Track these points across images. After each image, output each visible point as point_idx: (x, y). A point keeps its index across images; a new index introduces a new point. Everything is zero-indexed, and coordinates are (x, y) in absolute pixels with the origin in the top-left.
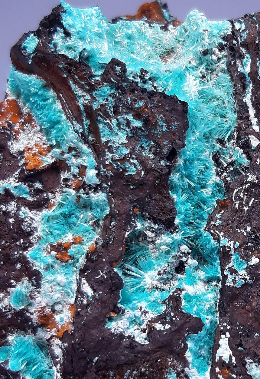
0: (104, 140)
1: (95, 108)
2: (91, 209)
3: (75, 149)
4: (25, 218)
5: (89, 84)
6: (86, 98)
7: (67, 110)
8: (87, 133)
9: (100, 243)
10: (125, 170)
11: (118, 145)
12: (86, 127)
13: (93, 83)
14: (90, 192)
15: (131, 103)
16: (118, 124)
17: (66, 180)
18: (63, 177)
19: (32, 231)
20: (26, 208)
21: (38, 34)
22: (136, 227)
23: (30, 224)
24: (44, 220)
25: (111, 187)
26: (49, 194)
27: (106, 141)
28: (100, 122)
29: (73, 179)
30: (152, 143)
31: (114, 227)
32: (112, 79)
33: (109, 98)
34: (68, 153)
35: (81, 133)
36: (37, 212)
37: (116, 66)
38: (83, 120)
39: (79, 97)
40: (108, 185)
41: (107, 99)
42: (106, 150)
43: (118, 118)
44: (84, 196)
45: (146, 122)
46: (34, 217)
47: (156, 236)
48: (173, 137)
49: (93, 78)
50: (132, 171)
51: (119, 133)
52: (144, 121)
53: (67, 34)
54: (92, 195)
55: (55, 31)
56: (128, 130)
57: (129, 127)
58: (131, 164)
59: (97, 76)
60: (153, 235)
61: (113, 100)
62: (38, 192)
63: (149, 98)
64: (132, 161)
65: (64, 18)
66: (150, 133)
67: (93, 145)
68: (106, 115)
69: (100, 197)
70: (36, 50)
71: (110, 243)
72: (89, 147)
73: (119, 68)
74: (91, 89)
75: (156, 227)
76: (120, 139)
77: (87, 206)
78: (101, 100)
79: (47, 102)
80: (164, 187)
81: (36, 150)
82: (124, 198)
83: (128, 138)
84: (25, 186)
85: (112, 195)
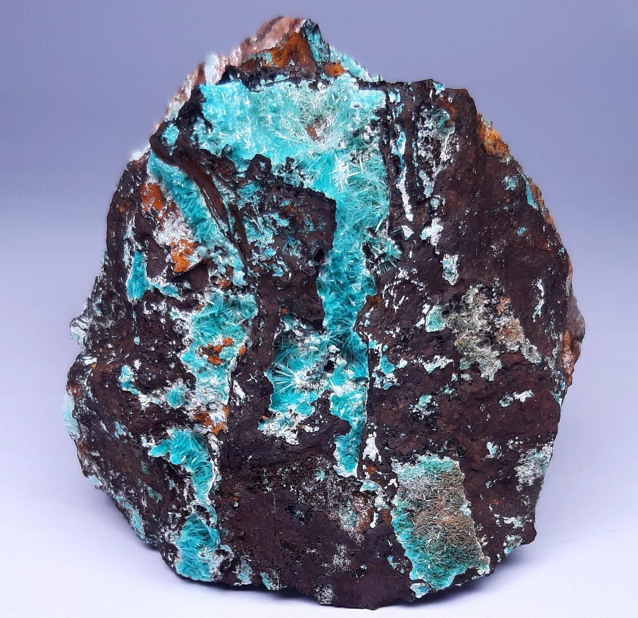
0: (250, 240)
1: (240, 207)
2: (240, 308)
3: (221, 248)
4: (176, 320)
5: (234, 182)
6: (231, 196)
7: (211, 208)
8: (232, 232)
9: (250, 344)
10: (272, 271)
11: (264, 247)
12: (231, 226)
13: (237, 182)
14: (238, 293)
15: (277, 202)
16: (265, 223)
17: (214, 278)
18: (210, 275)
19: (183, 333)
20: (176, 309)
21: (177, 123)
22: (285, 328)
23: (182, 327)
24: (194, 322)
25: (259, 287)
26: (198, 295)
27: (252, 241)
28: (246, 221)
29: (220, 277)
30: (299, 242)
31: (263, 327)
32: (256, 176)
33: (254, 197)
34: (215, 252)
35: (227, 232)
36: (188, 313)
37: (261, 163)
38: (228, 219)
39: (224, 195)
40: (256, 286)
41: (252, 197)
42: (253, 251)
43: (264, 216)
44: (232, 297)
45: (293, 222)
46: (185, 319)
47: (304, 335)
48: (321, 238)
49: (237, 175)
50: (279, 273)
51: (265, 232)
52: (290, 220)
53: (208, 125)
54: (240, 296)
55: (196, 121)
56: (274, 229)
57: (275, 226)
58: (278, 265)
59: (241, 173)
60: (302, 334)
61: (258, 199)
62: (186, 292)
63: (296, 196)
64: (279, 263)
65: (204, 108)
66: (297, 232)
67: (238, 243)
68: (252, 214)
69: (248, 298)
70: (177, 142)
71: (260, 345)
72: (235, 246)
73: (263, 164)
74: (235, 187)
75: (304, 327)
76: (266, 240)
77: (235, 305)
78: (246, 198)
79: (190, 197)
80: (312, 287)
81: (182, 248)
82: (272, 298)
83: (275, 237)
84: (174, 286)
85: (259, 296)
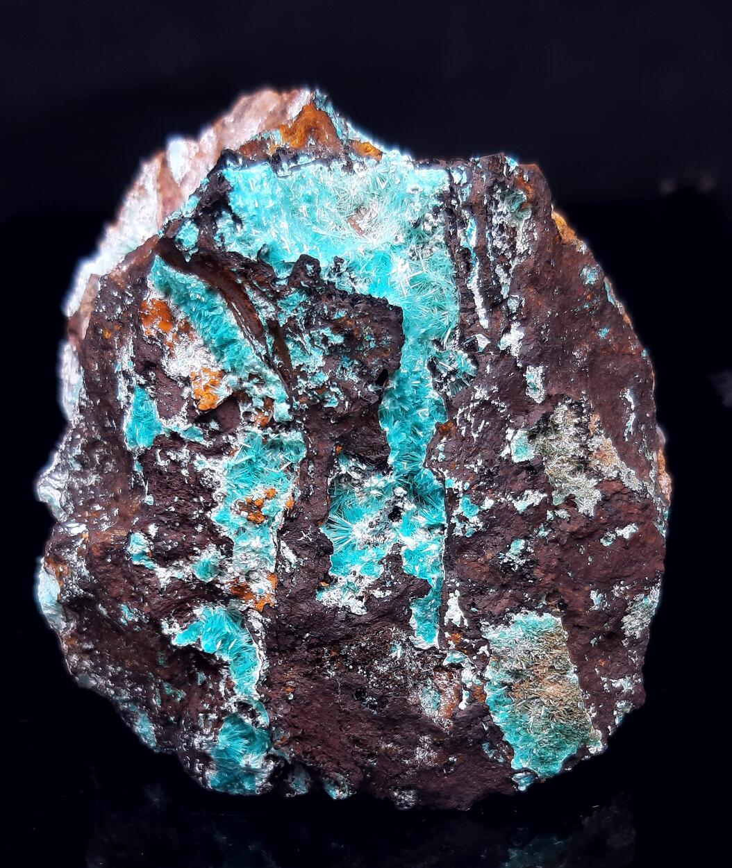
0: (295, 364)
1: (282, 323)
2: (281, 449)
3: (257, 376)
4: (204, 470)
5: (273, 292)
6: (269, 309)
7: (243, 326)
8: (271, 355)
9: (299, 494)
10: (324, 401)
11: (314, 371)
12: (270, 347)
13: (278, 291)
14: (280, 431)
15: (328, 313)
16: (312, 340)
17: (247, 414)
18: (242, 411)
19: (213, 487)
20: (202, 456)
21: (196, 220)
22: (340, 471)
23: (211, 479)
24: (226, 472)
25: (306, 423)
26: (230, 436)
27: (298, 365)
28: (288, 340)
29: (256, 413)
30: (356, 363)
31: (312, 472)
32: (302, 283)
33: (299, 309)
34: (248, 381)
35: (265, 356)
36: (217, 461)
37: (307, 265)
38: (265, 338)
39: (260, 308)
40: (303, 421)
41: (296, 309)
42: (298, 377)
43: (311, 332)
44: (273, 436)
45: (349, 337)
46: (214, 468)
47: (363, 478)
48: (385, 355)
49: (277, 283)
50: (332, 403)
51: (313, 352)
52: (345, 335)
53: (237, 220)
54: (284, 434)
55: (220, 216)
56: (324, 348)
57: (326, 344)
58: (332, 393)
59: (282, 280)
60: (360, 477)
61: (304, 311)
62: (214, 434)
63: (352, 305)
64: (332, 389)
65: (231, 199)
66: (353, 350)
67: (279, 369)
68: (297, 331)
69: (295, 436)
70: (197, 245)
71: (311, 494)
72: (275, 372)
73: (310, 267)
74: (275, 297)
75: (364, 467)
76: (315, 362)
77: (276, 446)
78: (289, 311)
79: (213, 313)
80: (373, 418)
81: (206, 379)
82: (323, 435)
83: (325, 357)
84: (197, 427)
85: (308, 432)
